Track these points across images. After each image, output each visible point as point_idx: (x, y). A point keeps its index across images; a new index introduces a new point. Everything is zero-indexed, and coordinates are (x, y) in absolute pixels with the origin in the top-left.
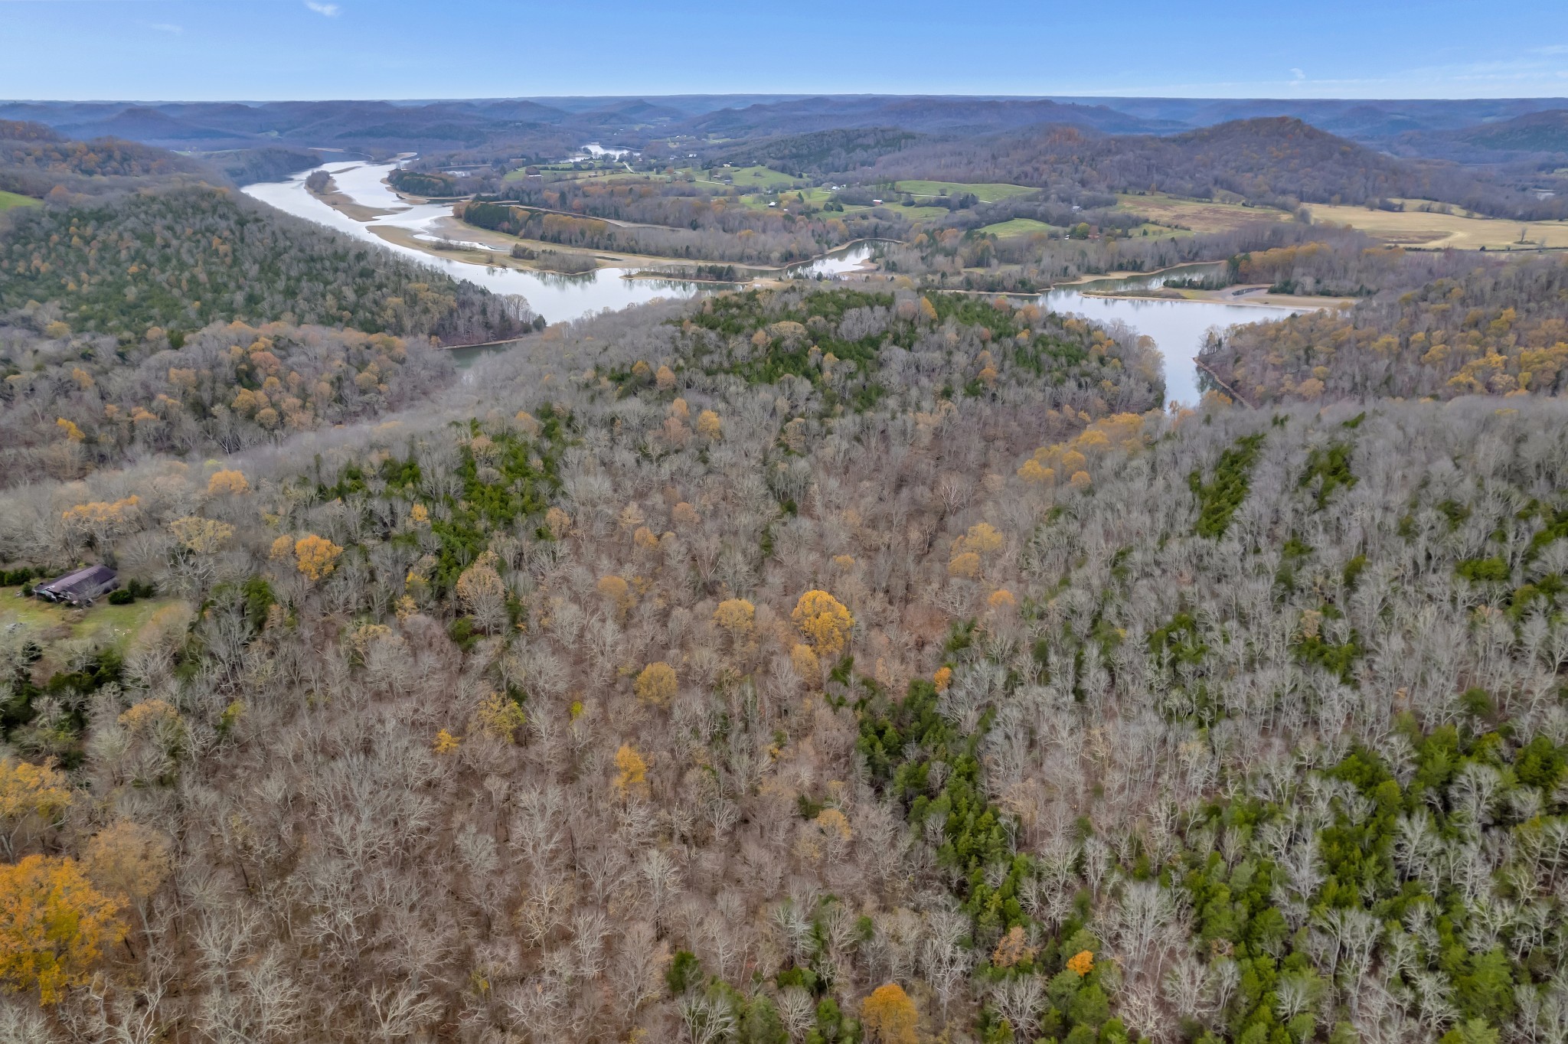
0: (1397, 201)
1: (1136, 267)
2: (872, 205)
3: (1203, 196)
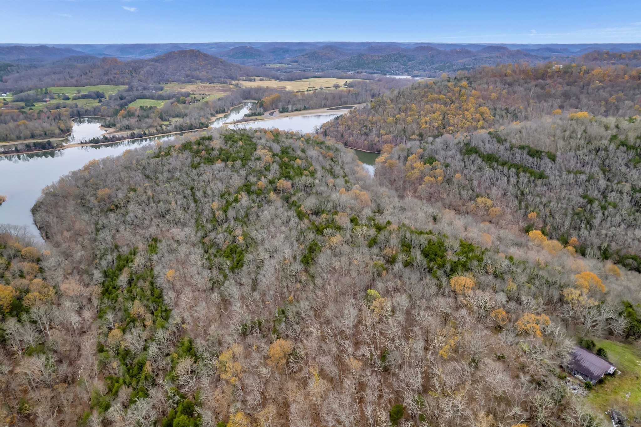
0: (252, 78)
1: (223, 111)
2: (45, 101)
3: (190, 82)
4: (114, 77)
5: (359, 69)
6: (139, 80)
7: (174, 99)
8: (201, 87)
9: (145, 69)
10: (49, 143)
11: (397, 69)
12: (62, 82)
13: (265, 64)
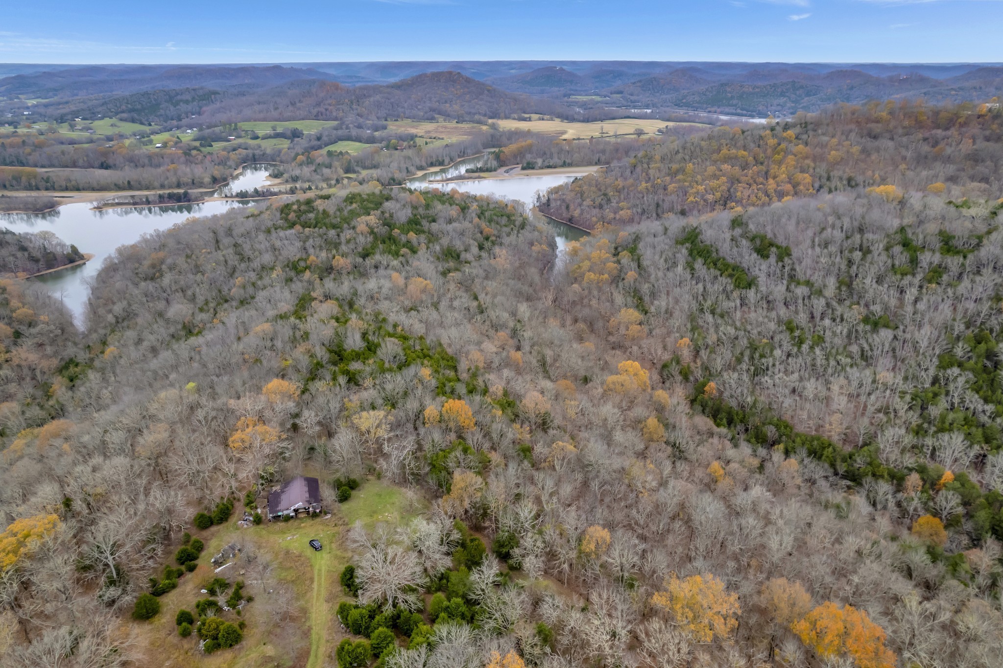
0: (527, 116)
1: (441, 163)
2: (229, 141)
3: (431, 119)
4: (326, 110)
5: (713, 106)
6: (358, 115)
7: (384, 144)
8: (442, 127)
9: (372, 99)
10: (186, 194)
11: (779, 108)
12: (262, 115)
13: (569, 96)
